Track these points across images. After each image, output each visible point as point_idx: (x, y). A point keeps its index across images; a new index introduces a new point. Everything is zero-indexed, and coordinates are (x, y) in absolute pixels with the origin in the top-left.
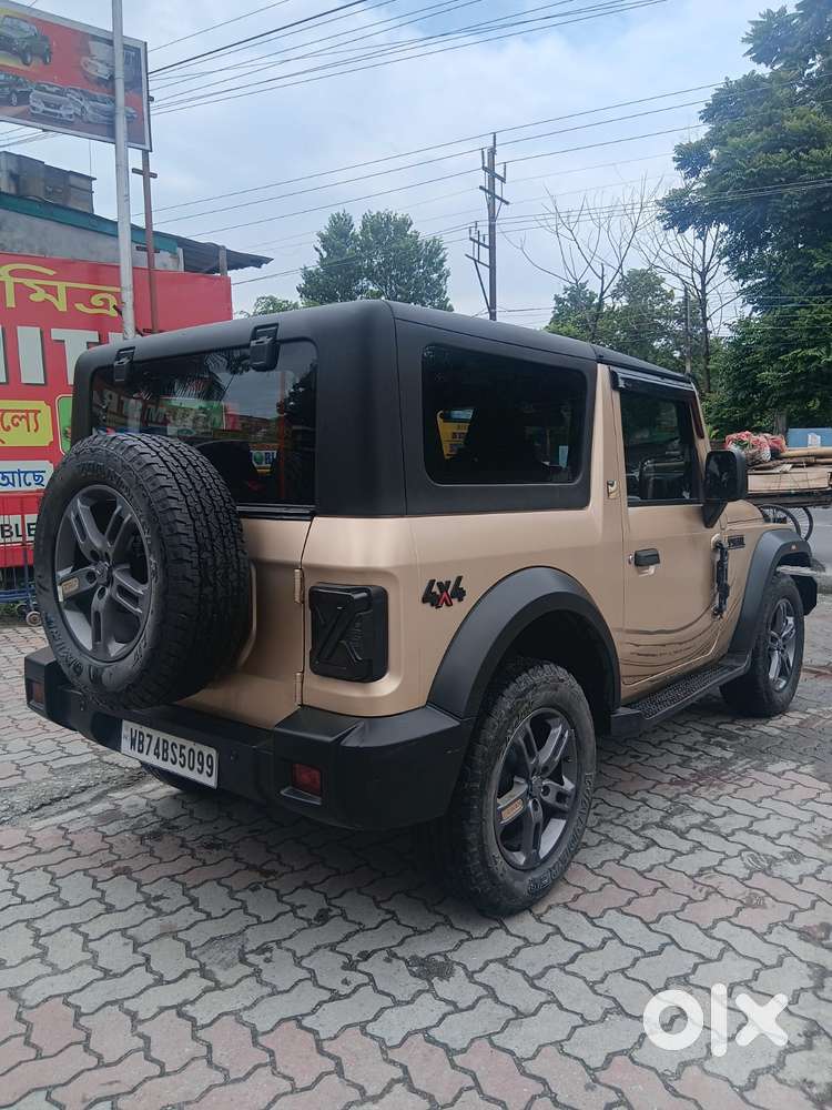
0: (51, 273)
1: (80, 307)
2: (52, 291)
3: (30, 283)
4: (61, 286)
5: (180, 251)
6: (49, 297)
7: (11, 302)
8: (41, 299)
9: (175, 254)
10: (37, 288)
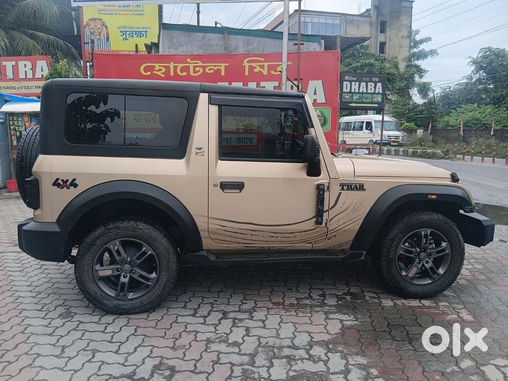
0: (262, 59)
1: (272, 72)
2: (262, 67)
3: (254, 65)
4: (266, 65)
5: (323, 41)
6: (261, 70)
7: (247, 74)
8: (258, 71)
9: (320, 43)
10: (257, 66)
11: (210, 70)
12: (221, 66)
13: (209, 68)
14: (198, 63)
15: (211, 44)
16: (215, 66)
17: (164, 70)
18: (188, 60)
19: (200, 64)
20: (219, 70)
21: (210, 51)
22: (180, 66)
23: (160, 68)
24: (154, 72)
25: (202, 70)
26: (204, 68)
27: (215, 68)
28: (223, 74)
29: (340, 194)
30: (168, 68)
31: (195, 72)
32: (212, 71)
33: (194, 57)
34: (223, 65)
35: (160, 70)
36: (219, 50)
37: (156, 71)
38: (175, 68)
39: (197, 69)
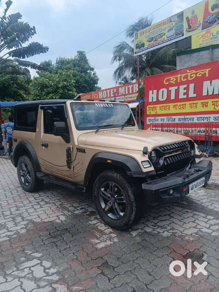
11: (199, 75)
12: (206, 71)
13: (199, 73)
14: (193, 72)
15: (203, 58)
16: (203, 72)
17: (175, 79)
18: (188, 71)
19: (194, 72)
20: (205, 74)
21: (202, 62)
22: (183, 75)
23: (173, 79)
24: (170, 82)
25: (194, 75)
26: (196, 74)
27: (202, 73)
28: (207, 75)
29: (77, 153)
30: (177, 78)
31: (191, 77)
32: (201, 75)
33: (191, 68)
34: (207, 70)
35: (173, 80)
36: (207, 61)
37: (171, 81)
38: (181, 77)
39: (192, 76)
